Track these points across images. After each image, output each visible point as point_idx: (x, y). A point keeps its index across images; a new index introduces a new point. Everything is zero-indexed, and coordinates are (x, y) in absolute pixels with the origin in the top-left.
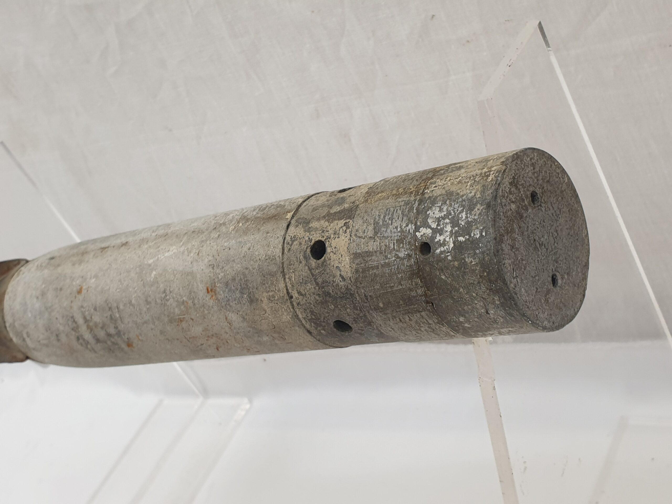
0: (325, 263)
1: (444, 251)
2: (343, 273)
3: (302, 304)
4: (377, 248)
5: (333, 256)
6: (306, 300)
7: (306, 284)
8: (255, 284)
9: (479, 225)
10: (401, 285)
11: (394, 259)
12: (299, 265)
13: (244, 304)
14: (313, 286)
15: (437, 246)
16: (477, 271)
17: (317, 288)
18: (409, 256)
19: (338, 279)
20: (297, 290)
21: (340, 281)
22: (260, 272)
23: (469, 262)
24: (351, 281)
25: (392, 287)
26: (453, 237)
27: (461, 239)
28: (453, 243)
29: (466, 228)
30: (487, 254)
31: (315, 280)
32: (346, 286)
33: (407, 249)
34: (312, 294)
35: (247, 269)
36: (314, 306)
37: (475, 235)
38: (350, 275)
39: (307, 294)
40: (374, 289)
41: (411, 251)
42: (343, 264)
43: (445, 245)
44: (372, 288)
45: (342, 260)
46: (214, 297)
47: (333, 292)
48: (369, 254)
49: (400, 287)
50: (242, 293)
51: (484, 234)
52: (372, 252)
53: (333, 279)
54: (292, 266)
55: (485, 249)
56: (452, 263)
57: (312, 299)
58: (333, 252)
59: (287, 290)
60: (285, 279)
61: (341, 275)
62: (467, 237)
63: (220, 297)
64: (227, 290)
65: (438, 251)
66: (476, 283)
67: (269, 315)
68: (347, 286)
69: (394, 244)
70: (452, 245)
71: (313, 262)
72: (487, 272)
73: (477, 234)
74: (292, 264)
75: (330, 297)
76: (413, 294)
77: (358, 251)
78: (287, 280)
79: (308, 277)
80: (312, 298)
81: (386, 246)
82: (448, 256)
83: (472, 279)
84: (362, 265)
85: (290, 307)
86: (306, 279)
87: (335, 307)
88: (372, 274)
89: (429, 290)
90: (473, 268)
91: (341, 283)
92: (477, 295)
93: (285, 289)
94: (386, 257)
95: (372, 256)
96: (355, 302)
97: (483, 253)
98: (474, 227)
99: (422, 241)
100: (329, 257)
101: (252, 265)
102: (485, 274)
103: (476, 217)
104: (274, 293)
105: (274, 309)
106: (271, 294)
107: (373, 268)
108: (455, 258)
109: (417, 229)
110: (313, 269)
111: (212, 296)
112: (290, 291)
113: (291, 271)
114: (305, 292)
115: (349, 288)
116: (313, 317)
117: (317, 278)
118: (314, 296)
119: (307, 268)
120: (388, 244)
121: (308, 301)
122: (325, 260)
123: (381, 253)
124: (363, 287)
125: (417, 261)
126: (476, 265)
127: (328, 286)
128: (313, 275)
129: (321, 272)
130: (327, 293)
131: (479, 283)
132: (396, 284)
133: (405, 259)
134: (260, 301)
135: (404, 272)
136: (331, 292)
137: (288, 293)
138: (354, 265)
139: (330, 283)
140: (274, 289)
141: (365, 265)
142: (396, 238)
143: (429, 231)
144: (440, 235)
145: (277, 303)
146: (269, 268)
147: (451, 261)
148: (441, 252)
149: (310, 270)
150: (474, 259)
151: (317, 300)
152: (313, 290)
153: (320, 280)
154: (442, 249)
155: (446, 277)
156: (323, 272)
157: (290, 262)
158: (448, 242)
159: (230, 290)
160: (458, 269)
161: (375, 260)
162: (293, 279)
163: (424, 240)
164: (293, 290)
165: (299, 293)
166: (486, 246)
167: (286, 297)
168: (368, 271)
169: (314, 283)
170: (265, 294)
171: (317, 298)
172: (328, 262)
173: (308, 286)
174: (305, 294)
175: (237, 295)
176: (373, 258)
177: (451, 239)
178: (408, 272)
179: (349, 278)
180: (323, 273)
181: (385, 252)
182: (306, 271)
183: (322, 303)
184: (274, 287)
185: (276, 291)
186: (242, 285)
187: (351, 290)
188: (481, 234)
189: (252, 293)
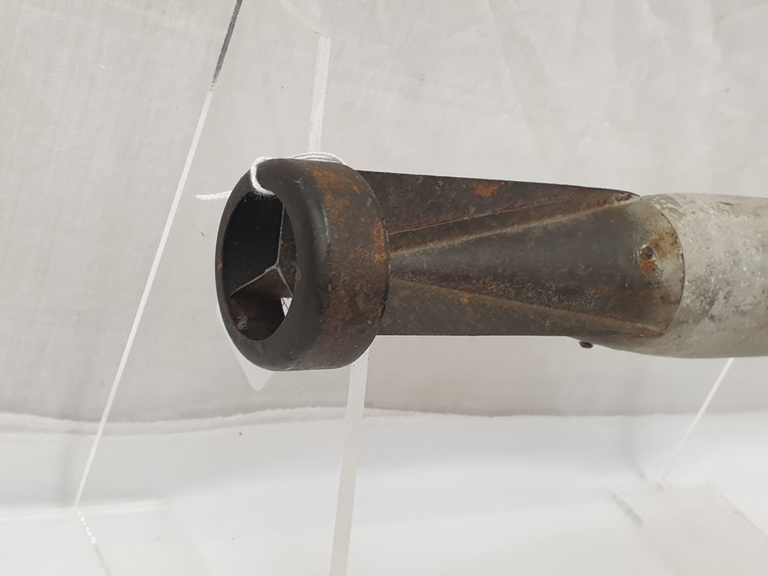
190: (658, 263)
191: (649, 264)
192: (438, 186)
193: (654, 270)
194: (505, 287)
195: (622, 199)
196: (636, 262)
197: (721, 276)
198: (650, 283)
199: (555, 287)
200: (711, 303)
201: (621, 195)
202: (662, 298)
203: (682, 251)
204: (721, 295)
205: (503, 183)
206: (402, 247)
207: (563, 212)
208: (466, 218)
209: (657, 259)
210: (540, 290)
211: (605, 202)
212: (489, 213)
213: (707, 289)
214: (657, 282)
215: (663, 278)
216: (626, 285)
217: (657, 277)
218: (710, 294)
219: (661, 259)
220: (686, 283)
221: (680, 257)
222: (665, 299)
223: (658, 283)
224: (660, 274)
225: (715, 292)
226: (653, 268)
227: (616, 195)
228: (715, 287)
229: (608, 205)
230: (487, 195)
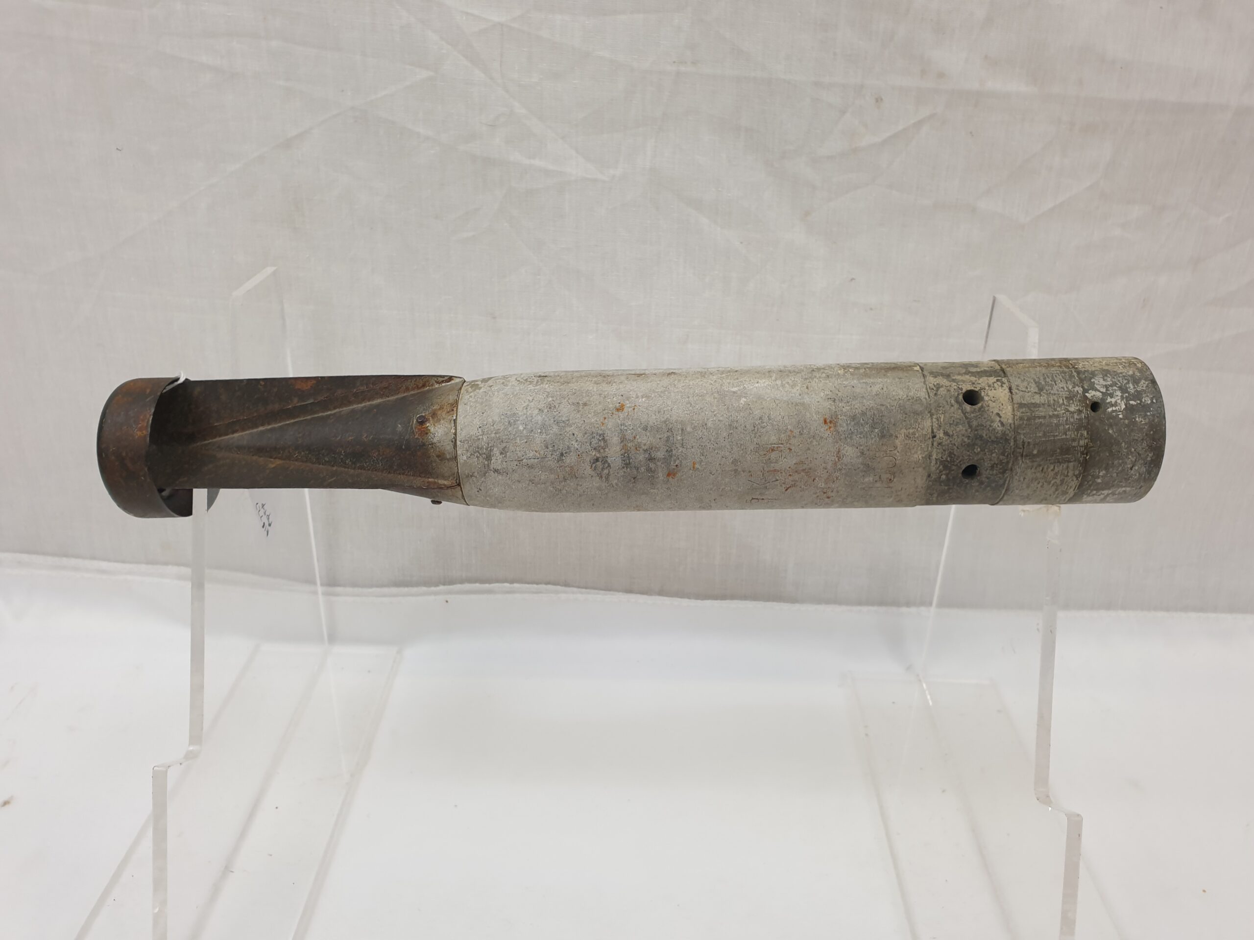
0: (982, 409)
1: (1116, 410)
2: (1002, 420)
3: (944, 444)
4: (1045, 401)
5: (992, 404)
6: (951, 441)
7: (956, 425)
8: (892, 420)
9: (1148, 394)
10: (1066, 435)
11: (1063, 411)
12: (950, 408)
13: (872, 439)
14: (964, 429)
15: (1108, 405)
16: (1144, 430)
17: (969, 430)
18: (1080, 412)
19: (996, 425)
20: (944, 431)
21: (998, 426)
22: (901, 410)
23: (1139, 421)
24: (1011, 428)
25: (1054, 436)
26: (1125, 401)
27: (1132, 402)
28: (1125, 405)
29: (1136, 395)
30: (1157, 417)
31: (969, 423)
32: (1003, 432)
33: (1077, 405)
34: (960, 436)
35: (882, 405)
36: (957, 448)
37: (1145, 401)
38: (1010, 421)
39: (955, 434)
40: (1036, 436)
41: (1082, 407)
42: (1004, 412)
43: (1117, 406)
44: (1034, 435)
45: (1003, 408)
46: (831, 429)
47: (986, 435)
48: (1036, 405)
49: (1064, 437)
50: (873, 427)
51: (1154, 401)
52: (1040, 404)
53: (990, 424)
54: (941, 408)
55: (1155, 412)
56: (1122, 421)
57: (957, 441)
58: (991, 400)
59: (932, 430)
60: (932, 419)
61: (1000, 421)
62: (1139, 402)
63: (840, 429)
64: (853, 423)
65: (1110, 410)
66: (1139, 439)
67: (898, 452)
68: (1005, 432)
69: (1063, 400)
70: (1123, 407)
71: (968, 407)
72: (1153, 431)
73: (1148, 401)
74: (940, 407)
75: (981, 440)
76: (1075, 444)
77: (1023, 402)
78: (934, 420)
79: (960, 420)
80: (959, 440)
81: (1054, 400)
82: (1119, 414)
83: (1138, 436)
84: (1027, 414)
85: (930, 446)
86: (958, 421)
87: (981, 450)
88: (1038, 422)
89: (1091, 442)
90: (1141, 427)
91: (998, 428)
92: (1135, 450)
93: (930, 428)
94: (1055, 410)
95: (1039, 407)
96: (1006, 447)
97: (1153, 415)
98: (1144, 395)
99: (1093, 400)
100: (987, 404)
101: (889, 403)
102: (1152, 432)
103: (1144, 388)
104: (915, 430)
105: (908, 447)
106: (911, 431)
107: (1039, 417)
108: (1125, 417)
109: (1085, 391)
110: (967, 413)
111: (830, 427)
112: (935, 431)
113: (941, 412)
114: (953, 434)
115: (1006, 433)
116: (949, 459)
117: (971, 421)
118: (963, 437)
119: (960, 411)
120: (1056, 399)
121: (953, 442)
122: (982, 407)
123: (1049, 406)
124: (1024, 434)
125: (1088, 416)
126: (1146, 424)
127: (983, 429)
128: (966, 418)
129: (977, 416)
130: (980, 436)
131: (1142, 440)
132: (1060, 434)
133: (1075, 413)
134: (894, 437)
135: (1072, 425)
136: (984, 435)
137: (933, 432)
138: (1019, 413)
139: (986, 427)
140: (917, 427)
141: (1031, 415)
142: (1064, 396)
143: (1099, 394)
144: (1111, 398)
145: (915, 441)
146: (914, 407)
147: (1121, 419)
148: (1113, 411)
149: (964, 414)
150: (1145, 419)
151: (964, 442)
152: (964, 432)
153: (975, 423)
154: (1114, 408)
155: (1114, 431)
156: (979, 416)
157: (939, 404)
158: (1119, 404)
159: (858, 424)
160: (1127, 426)
161: (1041, 412)
162: (942, 420)
163: (1095, 400)
164: (939, 430)
165: (946, 433)
166: (1157, 411)
167: (930, 435)
168: (1035, 420)
169: (967, 425)
170: (904, 431)
171: (966, 440)
172: (986, 409)
173: (958, 427)
174: (952, 435)
175: (865, 429)
176: (1041, 409)
177: (1123, 402)
178: (1076, 424)
179: (1009, 425)
180: (979, 418)
181: (1054, 405)
182: (959, 414)
183: (968, 445)
184: (917, 425)
185: (919, 429)
186: (875, 420)
187: (1008, 435)
188: (1152, 402)
189: (886, 428)
190: (432, 429)
191: (422, 430)
192: (261, 385)
193: (427, 434)
194: (306, 454)
195: (443, 382)
196: (412, 428)
197: (493, 435)
198: (424, 445)
199: (344, 452)
200: (489, 458)
201: (441, 379)
202: (438, 456)
203: (456, 417)
204: (496, 451)
205: (320, 378)
206: (238, 431)
207: (382, 396)
208: (290, 407)
209: (431, 425)
210: (333, 455)
211: (424, 386)
212: (311, 401)
213: (480, 446)
214: (430, 443)
215: (435, 440)
216: (403, 447)
217: (430, 439)
218: (485, 450)
219: (434, 425)
220: (458, 443)
221: (453, 422)
222: (441, 456)
223: (432, 444)
224: (433, 437)
225: (489, 449)
226: (426, 432)
227: (436, 379)
228: (488, 445)
229: (428, 388)
230: (307, 388)
